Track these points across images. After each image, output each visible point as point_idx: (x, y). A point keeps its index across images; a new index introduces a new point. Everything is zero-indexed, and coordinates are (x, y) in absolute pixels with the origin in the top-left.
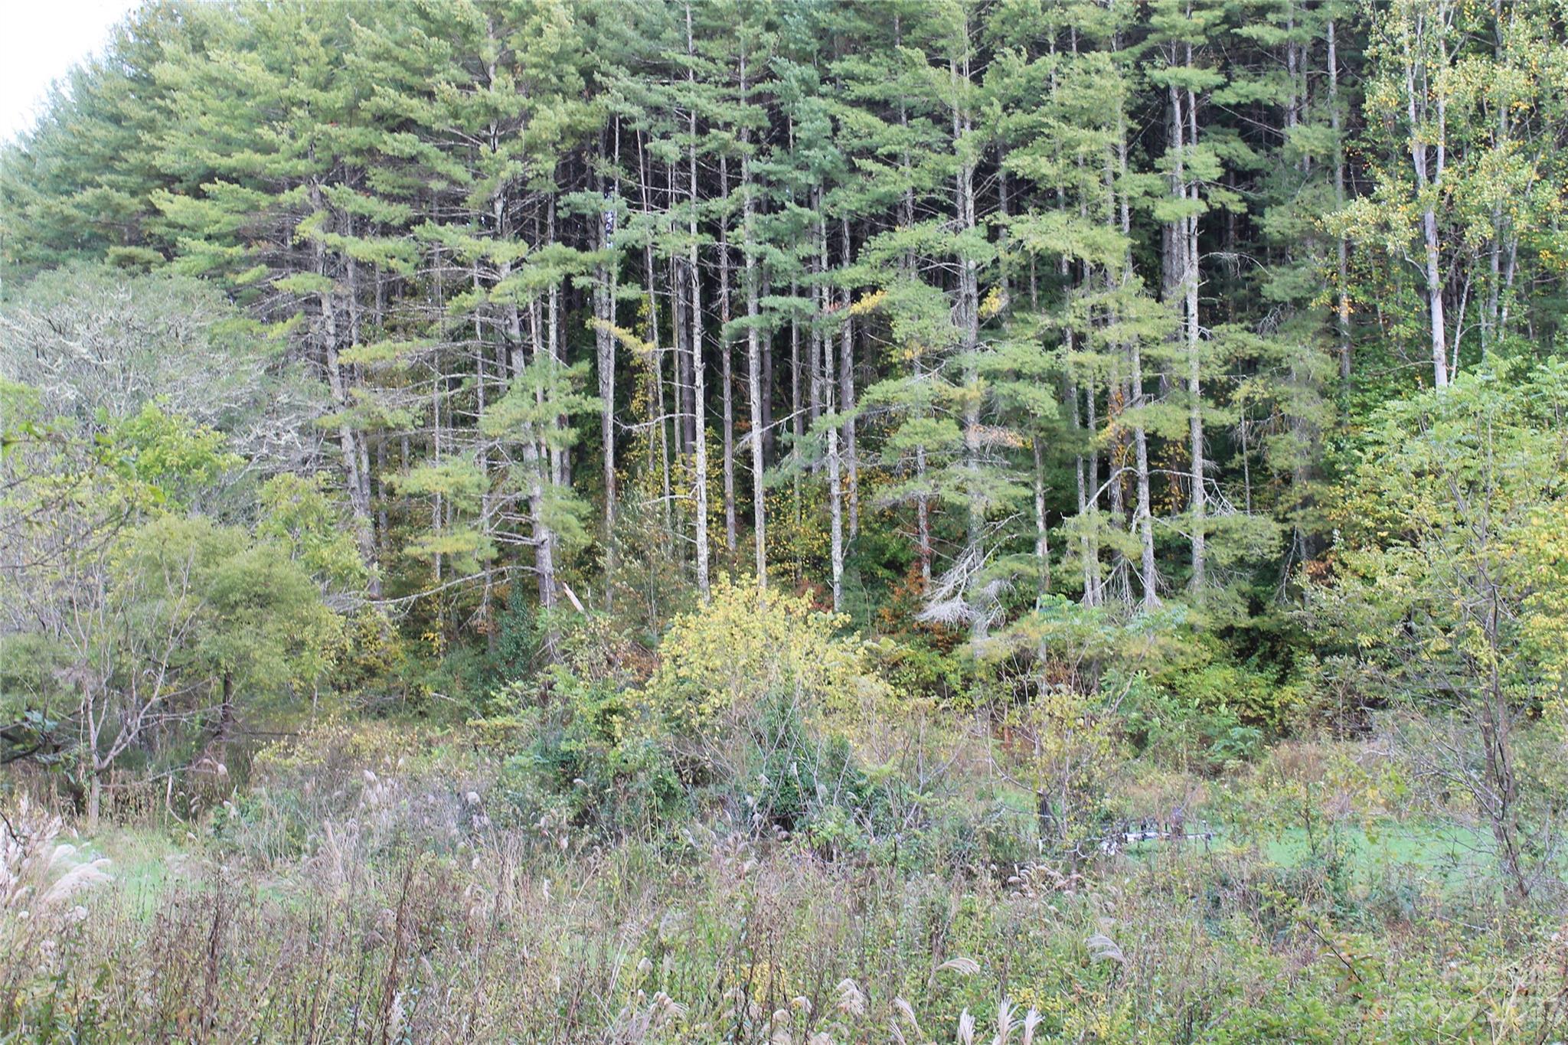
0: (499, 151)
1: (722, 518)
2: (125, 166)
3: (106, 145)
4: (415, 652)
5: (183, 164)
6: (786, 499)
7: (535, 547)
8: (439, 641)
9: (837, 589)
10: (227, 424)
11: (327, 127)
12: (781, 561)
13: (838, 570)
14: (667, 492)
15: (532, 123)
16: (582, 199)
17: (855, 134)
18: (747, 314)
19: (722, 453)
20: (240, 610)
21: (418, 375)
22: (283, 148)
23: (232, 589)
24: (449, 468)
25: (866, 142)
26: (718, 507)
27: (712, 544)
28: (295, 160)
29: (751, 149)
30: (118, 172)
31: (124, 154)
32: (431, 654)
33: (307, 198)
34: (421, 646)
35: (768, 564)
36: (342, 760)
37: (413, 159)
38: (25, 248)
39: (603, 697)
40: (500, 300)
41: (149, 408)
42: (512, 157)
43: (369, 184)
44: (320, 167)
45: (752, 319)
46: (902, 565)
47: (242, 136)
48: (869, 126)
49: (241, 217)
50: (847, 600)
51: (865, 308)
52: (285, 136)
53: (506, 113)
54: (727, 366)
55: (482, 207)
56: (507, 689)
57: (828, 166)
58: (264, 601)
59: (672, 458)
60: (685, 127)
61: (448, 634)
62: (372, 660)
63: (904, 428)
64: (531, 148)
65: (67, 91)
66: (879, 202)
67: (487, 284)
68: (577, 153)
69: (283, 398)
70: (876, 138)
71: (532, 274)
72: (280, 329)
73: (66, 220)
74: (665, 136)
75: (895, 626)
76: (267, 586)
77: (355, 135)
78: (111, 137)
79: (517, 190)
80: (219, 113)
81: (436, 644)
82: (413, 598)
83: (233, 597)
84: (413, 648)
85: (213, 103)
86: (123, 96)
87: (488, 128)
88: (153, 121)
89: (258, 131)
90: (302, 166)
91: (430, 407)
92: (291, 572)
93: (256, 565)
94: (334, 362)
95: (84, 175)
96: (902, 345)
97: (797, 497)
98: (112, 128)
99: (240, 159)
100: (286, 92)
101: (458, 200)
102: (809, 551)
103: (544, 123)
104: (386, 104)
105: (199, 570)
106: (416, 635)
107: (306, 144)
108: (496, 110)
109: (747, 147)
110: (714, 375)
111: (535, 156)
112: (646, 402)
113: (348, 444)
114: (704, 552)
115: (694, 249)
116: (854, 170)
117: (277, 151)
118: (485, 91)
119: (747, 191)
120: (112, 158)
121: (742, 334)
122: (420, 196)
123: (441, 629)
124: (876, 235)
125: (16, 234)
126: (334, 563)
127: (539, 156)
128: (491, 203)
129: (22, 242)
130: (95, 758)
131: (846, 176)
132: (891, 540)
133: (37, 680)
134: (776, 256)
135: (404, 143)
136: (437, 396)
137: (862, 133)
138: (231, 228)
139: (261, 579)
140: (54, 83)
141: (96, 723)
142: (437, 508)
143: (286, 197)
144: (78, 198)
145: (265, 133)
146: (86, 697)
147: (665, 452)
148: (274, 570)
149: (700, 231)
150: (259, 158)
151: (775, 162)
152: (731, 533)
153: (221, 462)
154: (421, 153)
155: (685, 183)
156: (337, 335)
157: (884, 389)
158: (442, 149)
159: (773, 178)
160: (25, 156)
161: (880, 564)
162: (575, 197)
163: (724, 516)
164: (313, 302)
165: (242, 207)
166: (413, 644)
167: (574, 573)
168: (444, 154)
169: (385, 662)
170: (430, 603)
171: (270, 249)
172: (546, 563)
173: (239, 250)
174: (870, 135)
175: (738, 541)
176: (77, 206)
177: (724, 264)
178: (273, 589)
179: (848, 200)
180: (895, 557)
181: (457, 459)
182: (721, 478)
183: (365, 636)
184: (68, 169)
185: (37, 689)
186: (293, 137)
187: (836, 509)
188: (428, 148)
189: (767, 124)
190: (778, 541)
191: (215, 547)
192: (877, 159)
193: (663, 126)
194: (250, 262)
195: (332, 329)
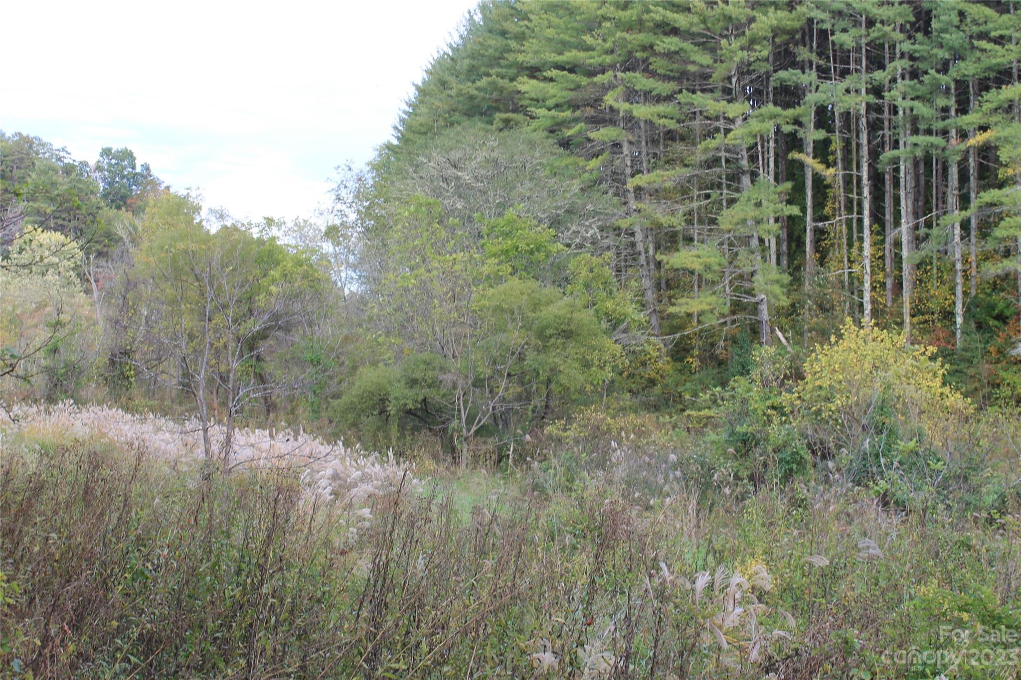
0: (733, 45)
1: (883, 285)
2: (506, 62)
3: (496, 50)
4: (680, 371)
5: (536, 60)
6: (927, 273)
7: (757, 303)
8: (695, 364)
9: (958, 333)
10: (556, 223)
11: (625, 34)
12: (923, 314)
13: (959, 320)
14: (846, 266)
15: (753, 25)
16: (788, 75)
17: (975, 22)
18: (899, 148)
19: (883, 241)
20: (553, 340)
21: (683, 191)
22: (598, 48)
23: (548, 327)
24: (701, 253)
25: (983, 28)
26: (880, 277)
27: (873, 301)
28: (604, 56)
29: (901, 36)
30: (502, 67)
31: (506, 55)
32: (691, 372)
33: (613, 79)
34: (685, 367)
35: (913, 316)
36: (598, 434)
37: (676, 53)
38: (451, 116)
39: (769, 398)
40: (733, 142)
41: (510, 213)
42: (742, 49)
43: (651, 67)
44: (620, 59)
45: (901, 152)
46: (1007, 318)
47: (572, 40)
48: (986, 16)
49: (570, 92)
50: (965, 340)
51: (978, 142)
52: (600, 41)
53: (737, 19)
54: (888, 183)
55: (723, 80)
56: (711, 392)
57: (957, 45)
58: (568, 334)
59: (850, 245)
60: (856, 24)
61: (702, 360)
62: (653, 375)
63: (1003, 223)
64: (753, 41)
65: (478, 17)
66: (990, 69)
67: (727, 131)
68: (787, 44)
69: (590, 207)
70: (990, 25)
71: (755, 126)
72: (594, 163)
73: (472, 98)
74: (845, 30)
75: (998, 359)
76: (569, 325)
77: (643, 38)
78: (499, 45)
79: (744, 70)
80: (558, 27)
81: (694, 366)
82: (678, 335)
83: (548, 332)
84: (679, 368)
85: (555, 20)
86: (506, 19)
87: (728, 30)
88: (524, 33)
89: (584, 37)
90: (608, 59)
91: (690, 213)
92: (586, 316)
93: (563, 312)
94: (631, 184)
95: (483, 69)
96: (1006, 166)
97: (935, 271)
98: (500, 39)
99: (569, 56)
100: (599, 12)
101: (706, 77)
102: (942, 308)
103: (761, 25)
104: (658, 18)
105: (529, 314)
106: (681, 360)
107: (612, 45)
108: (730, 18)
109: (898, 36)
110: (880, 189)
111: (755, 47)
112: (834, 208)
113: (639, 237)
114: (868, 307)
115: (864, 104)
116: (973, 47)
117: (593, 49)
118: (724, 6)
119: (899, 65)
120: (499, 58)
121: (896, 161)
122: (682, 76)
123: (697, 356)
124: (988, 91)
125: (446, 107)
126: (614, 311)
127: (757, 47)
128: (729, 78)
129: (449, 113)
130: (464, 430)
131: (968, 53)
132: (999, 300)
133: (430, 381)
134: (921, 109)
135: (671, 43)
136: (695, 205)
137: (981, 21)
138: (563, 100)
139: (566, 320)
140: (469, 12)
141: (465, 409)
142: (696, 278)
143: (599, 78)
144: (478, 84)
145: (588, 39)
146: (459, 392)
147: (845, 241)
148: (575, 315)
149: (868, 92)
150: (582, 55)
151: (919, 44)
152: (890, 296)
153: (551, 249)
154: (681, 49)
155: (858, 61)
156: (632, 167)
157: (992, 195)
158: (695, 44)
159: (917, 55)
160: (452, 59)
161: (991, 317)
162: (782, 74)
163: (885, 284)
164: (617, 146)
165: (572, 86)
166: (679, 365)
167: (783, 320)
168: (697, 48)
169: (661, 376)
170: (690, 339)
171: (590, 112)
172: (765, 314)
173: (567, 114)
174: (986, 23)
175: (894, 301)
176: (477, 89)
177: (886, 114)
178: (573, 327)
179: (968, 68)
180: (1002, 312)
181: (704, 246)
182: (882, 258)
183: (650, 359)
184: (473, 66)
185: (429, 386)
186: (604, 40)
187: (959, 280)
188: (687, 45)
189: (913, 19)
190: (920, 300)
191: (540, 300)
192: (990, 40)
193: (842, 24)
194: (576, 120)
195: (629, 163)
